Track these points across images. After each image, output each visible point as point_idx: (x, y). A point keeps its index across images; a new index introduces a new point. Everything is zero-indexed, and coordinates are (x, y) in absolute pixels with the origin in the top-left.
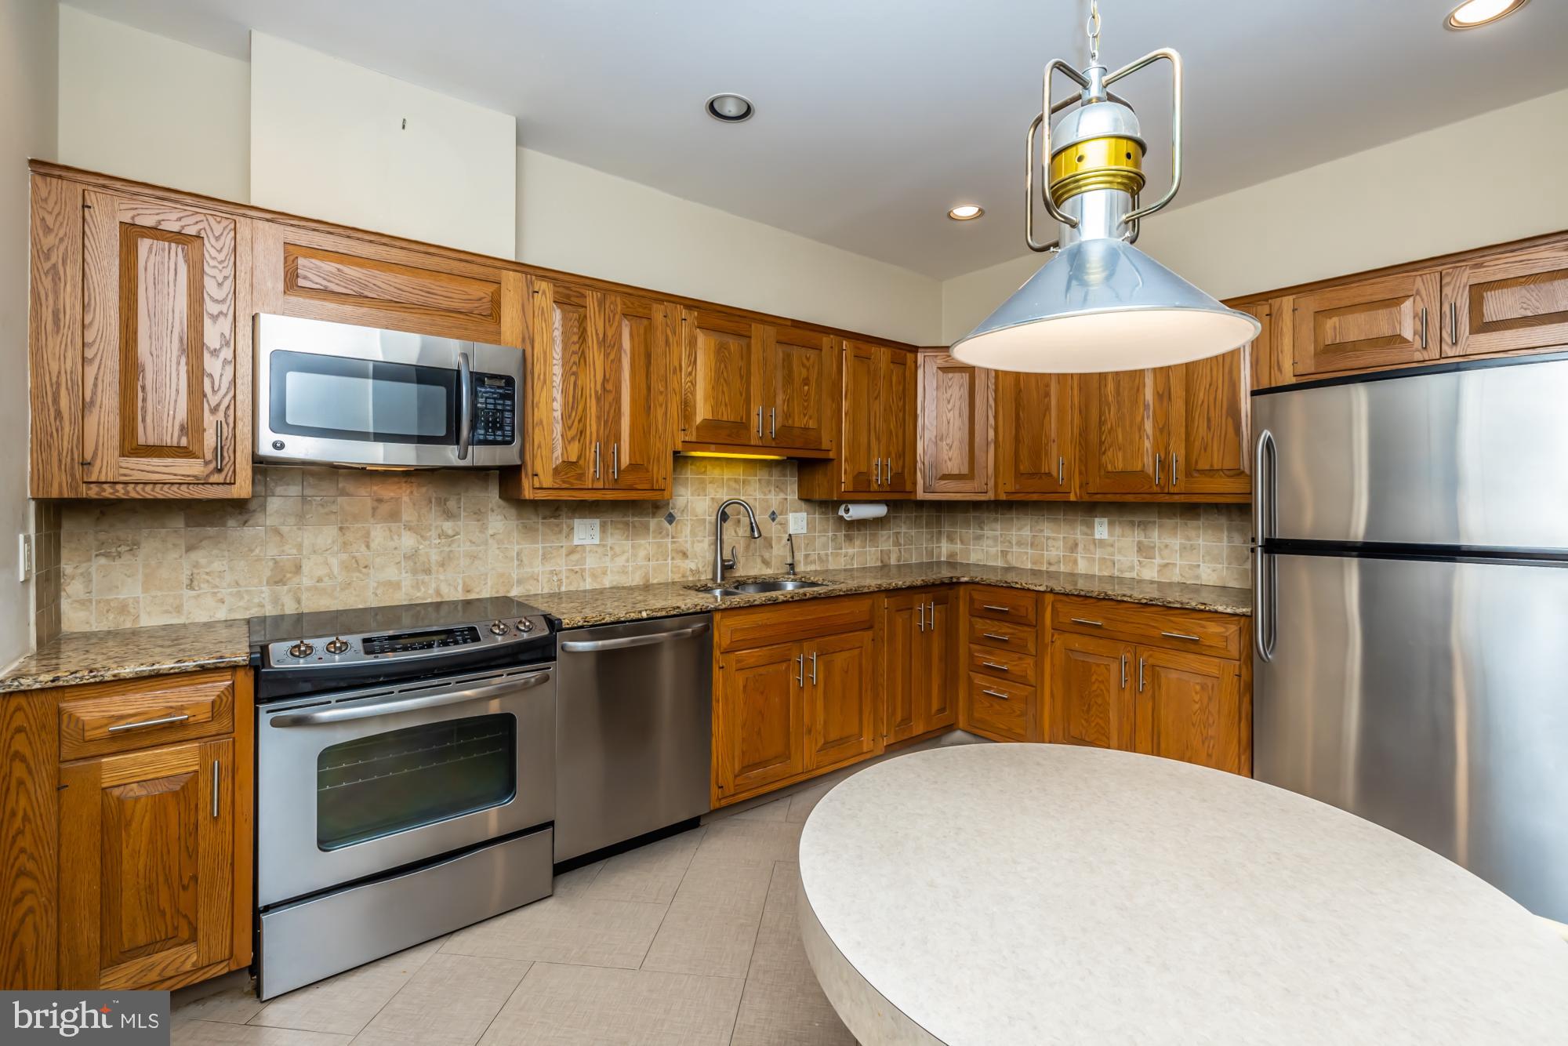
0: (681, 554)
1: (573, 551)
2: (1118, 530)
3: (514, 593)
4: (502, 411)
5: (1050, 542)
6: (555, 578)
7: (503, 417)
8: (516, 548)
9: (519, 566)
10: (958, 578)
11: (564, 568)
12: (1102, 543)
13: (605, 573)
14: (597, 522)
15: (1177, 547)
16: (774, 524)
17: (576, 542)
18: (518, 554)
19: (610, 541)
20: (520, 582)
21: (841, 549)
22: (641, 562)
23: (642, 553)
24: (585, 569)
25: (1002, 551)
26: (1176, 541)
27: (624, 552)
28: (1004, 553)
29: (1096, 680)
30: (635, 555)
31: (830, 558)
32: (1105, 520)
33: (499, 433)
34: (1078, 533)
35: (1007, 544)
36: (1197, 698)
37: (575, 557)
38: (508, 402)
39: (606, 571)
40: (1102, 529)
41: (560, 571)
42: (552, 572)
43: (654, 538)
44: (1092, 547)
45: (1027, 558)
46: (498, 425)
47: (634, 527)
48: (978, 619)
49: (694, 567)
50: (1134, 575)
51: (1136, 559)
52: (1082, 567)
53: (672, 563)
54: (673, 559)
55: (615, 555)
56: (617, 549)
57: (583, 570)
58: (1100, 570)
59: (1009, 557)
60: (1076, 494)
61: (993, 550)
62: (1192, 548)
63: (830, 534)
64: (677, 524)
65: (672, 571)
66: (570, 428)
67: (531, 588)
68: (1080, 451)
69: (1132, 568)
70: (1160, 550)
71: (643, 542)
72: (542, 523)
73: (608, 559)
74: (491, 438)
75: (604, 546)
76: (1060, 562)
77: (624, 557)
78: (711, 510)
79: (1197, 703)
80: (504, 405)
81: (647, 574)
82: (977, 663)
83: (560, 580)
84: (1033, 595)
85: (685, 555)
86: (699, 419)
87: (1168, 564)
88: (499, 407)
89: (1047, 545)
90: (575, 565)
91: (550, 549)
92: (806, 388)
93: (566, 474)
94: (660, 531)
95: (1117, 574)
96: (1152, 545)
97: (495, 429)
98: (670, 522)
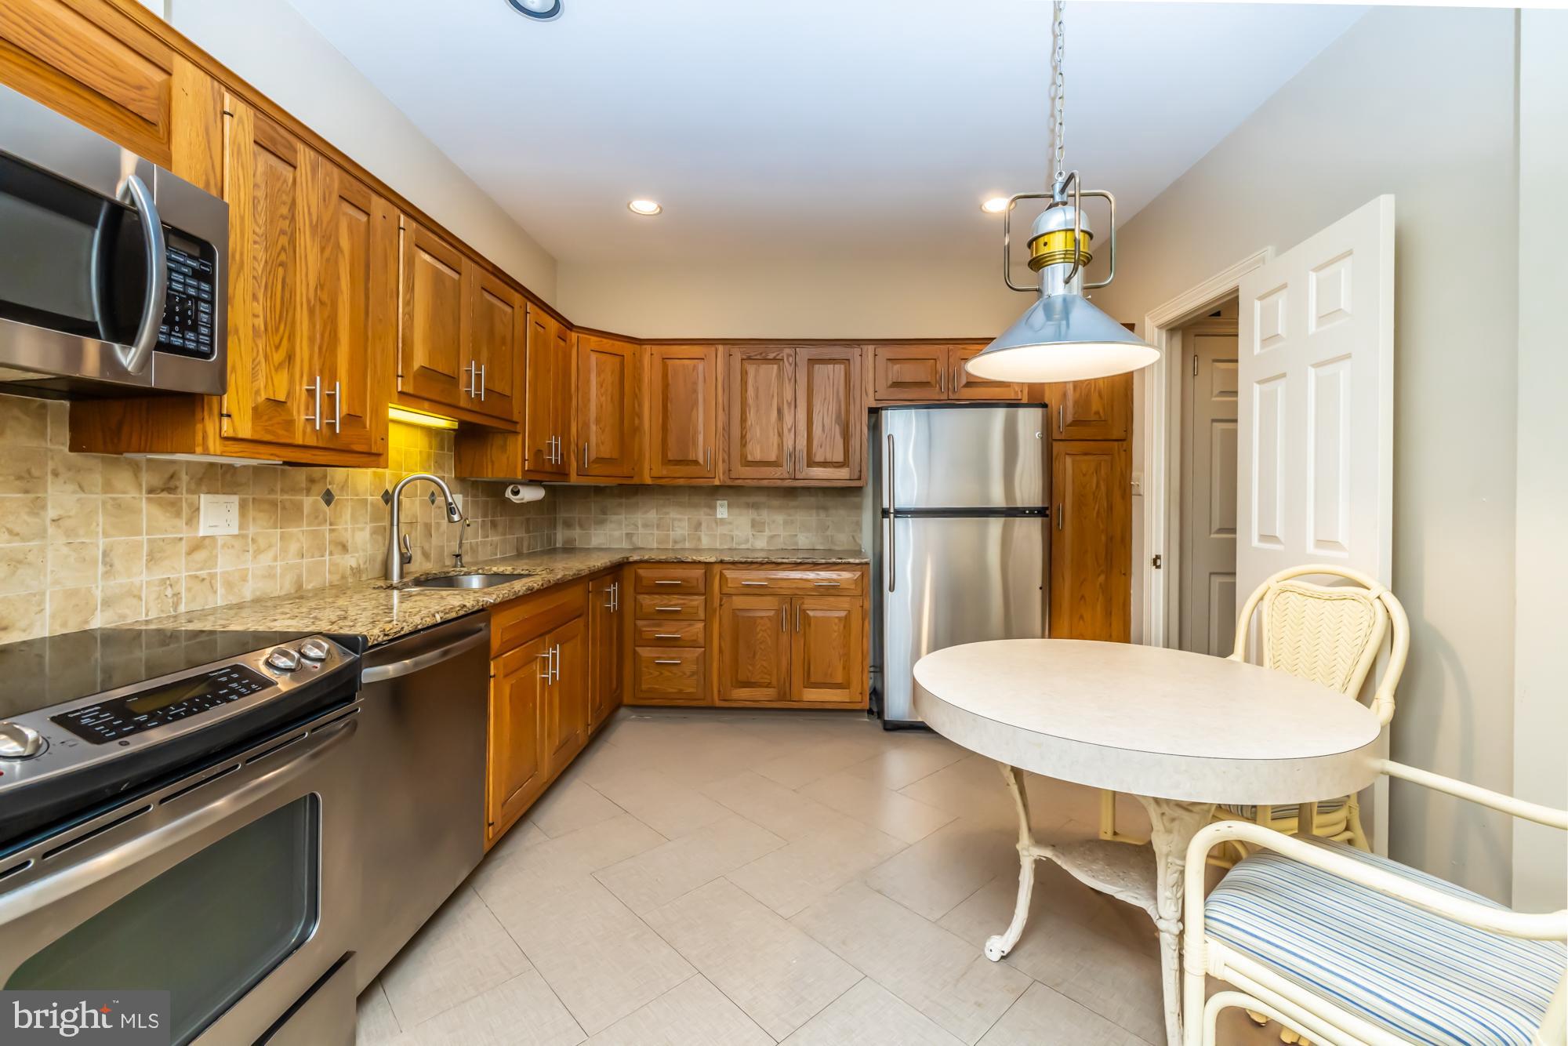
0: (340, 547)
1: (197, 545)
2: (736, 511)
3: (98, 621)
4: (197, 299)
5: (676, 524)
6: (169, 592)
7: (197, 311)
8: (102, 542)
9: (107, 574)
10: (627, 558)
11: (184, 574)
12: (722, 521)
13: (244, 579)
14: (235, 499)
15: (781, 522)
16: (433, 507)
17: (202, 532)
18: (105, 554)
19: (252, 530)
20: (107, 603)
21: (487, 537)
22: (293, 560)
23: (293, 547)
24: (216, 574)
25: (627, 534)
26: (780, 518)
27: (270, 546)
28: (629, 536)
29: (761, 630)
30: (284, 550)
31: (480, 549)
32: (726, 502)
33: (190, 335)
34: (701, 515)
35: (633, 527)
36: (836, 628)
37: (200, 556)
38: (205, 287)
39: (247, 576)
40: (722, 511)
41: (178, 580)
42: (163, 582)
43: (309, 525)
44: (714, 525)
45: (653, 539)
46: (190, 322)
47: (284, 508)
48: (646, 596)
49: (354, 565)
50: (748, 546)
51: (751, 533)
52: (705, 542)
53: (330, 560)
54: (331, 554)
55: (258, 552)
56: (262, 542)
57: (212, 576)
58: (721, 544)
59: (635, 539)
60: (720, 480)
61: (617, 533)
62: (792, 522)
63: (480, 520)
64: (336, 505)
65: (329, 572)
66: (277, 348)
67: (127, 611)
68: (723, 442)
69: (747, 541)
70: (768, 524)
71: (295, 530)
72: (147, 498)
73: (249, 556)
74: (178, 342)
75: (244, 537)
76: (685, 540)
77: (270, 554)
78: (373, 487)
79: (835, 632)
80: (198, 289)
81: (300, 576)
82: (647, 637)
83: (177, 595)
84: (703, 566)
85: (344, 548)
86: (416, 365)
87: (775, 535)
88: (192, 292)
89: (673, 526)
90: (201, 569)
91: (161, 543)
92: (504, 348)
93: (270, 419)
94: (317, 517)
95: (734, 546)
96: (763, 521)
97: (184, 328)
98: (328, 502)
